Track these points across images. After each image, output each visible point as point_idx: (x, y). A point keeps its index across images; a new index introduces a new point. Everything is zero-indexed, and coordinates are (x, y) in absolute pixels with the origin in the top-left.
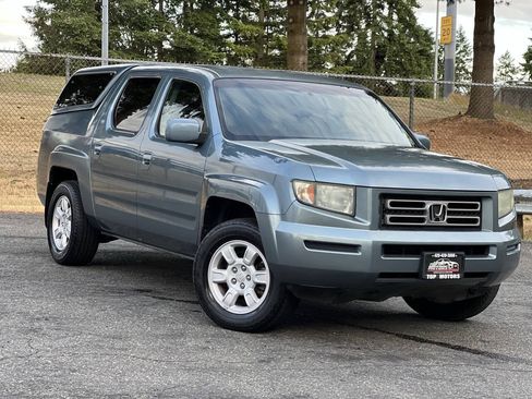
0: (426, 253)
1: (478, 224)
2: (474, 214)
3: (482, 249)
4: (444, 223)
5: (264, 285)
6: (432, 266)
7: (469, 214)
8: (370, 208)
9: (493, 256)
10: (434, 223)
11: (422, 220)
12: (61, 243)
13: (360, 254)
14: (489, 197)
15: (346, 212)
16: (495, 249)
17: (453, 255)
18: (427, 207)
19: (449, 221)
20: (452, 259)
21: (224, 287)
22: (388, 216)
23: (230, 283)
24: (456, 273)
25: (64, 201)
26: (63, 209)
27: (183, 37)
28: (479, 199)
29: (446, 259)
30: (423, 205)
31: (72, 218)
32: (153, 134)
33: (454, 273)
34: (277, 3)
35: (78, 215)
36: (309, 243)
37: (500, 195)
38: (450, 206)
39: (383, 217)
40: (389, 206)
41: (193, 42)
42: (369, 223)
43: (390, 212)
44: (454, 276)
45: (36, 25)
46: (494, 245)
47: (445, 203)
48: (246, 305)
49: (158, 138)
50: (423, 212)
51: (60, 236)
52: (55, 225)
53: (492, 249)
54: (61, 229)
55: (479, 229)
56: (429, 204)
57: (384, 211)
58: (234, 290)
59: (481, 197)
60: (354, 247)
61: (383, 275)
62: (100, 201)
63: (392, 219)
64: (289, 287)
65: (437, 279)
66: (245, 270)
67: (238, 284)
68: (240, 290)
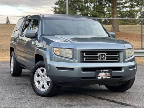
0: (97, 70)
1: (118, 60)
2: (117, 57)
3: (119, 69)
4: (105, 60)
5: (49, 82)
6: (100, 75)
7: (115, 57)
8: (78, 56)
9: (123, 71)
10: (101, 60)
11: (97, 59)
12: (12, 70)
13: (74, 71)
14: (122, 51)
15: (71, 57)
16: (124, 68)
17: (107, 71)
18: (99, 55)
19: (107, 59)
20: (107, 72)
21: (39, 82)
22: (85, 58)
23: (40, 81)
24: (109, 76)
25: (13, 57)
27: (93, 12)
28: (119, 52)
29: (105, 72)
30: (97, 54)
33: (108, 76)
34: (120, 2)
36: (58, 68)
37: (126, 51)
38: (107, 54)
39: (83, 59)
40: (85, 55)
41: (96, 14)
42: (77, 61)
43: (85, 57)
44: (108, 78)
45: (54, 11)
46: (123, 67)
47: (105, 54)
48: (44, 88)
50: (97, 57)
51: (12, 68)
53: (122, 68)
55: (119, 62)
56: (99, 54)
57: (83, 57)
58: (41, 83)
59: (119, 51)
60: (72, 69)
61: (83, 78)
63: (86, 59)
64: (55, 82)
65: (102, 79)
66: (44, 77)
67: (42, 81)
68: (43, 83)
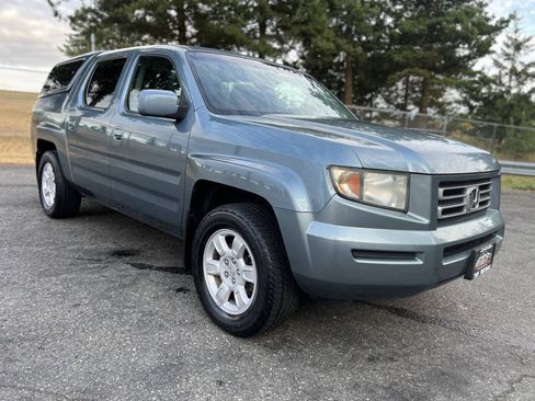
1: (489, 205)
4: (477, 208)
5: (252, 284)
6: (477, 263)
9: (499, 237)
10: (472, 209)
12: (50, 200)
13: (422, 263)
22: (440, 209)
25: (49, 167)
26: (48, 172)
29: (486, 252)
30: (463, 191)
31: (56, 181)
32: (123, 110)
33: (488, 264)
35: (60, 180)
38: (480, 188)
40: (442, 196)
42: (427, 221)
47: (478, 187)
49: (128, 113)
50: (462, 199)
51: (48, 194)
52: (44, 186)
54: (49, 190)
62: (76, 170)
63: (444, 212)
66: (235, 263)
67: (230, 278)
68: (231, 285)
